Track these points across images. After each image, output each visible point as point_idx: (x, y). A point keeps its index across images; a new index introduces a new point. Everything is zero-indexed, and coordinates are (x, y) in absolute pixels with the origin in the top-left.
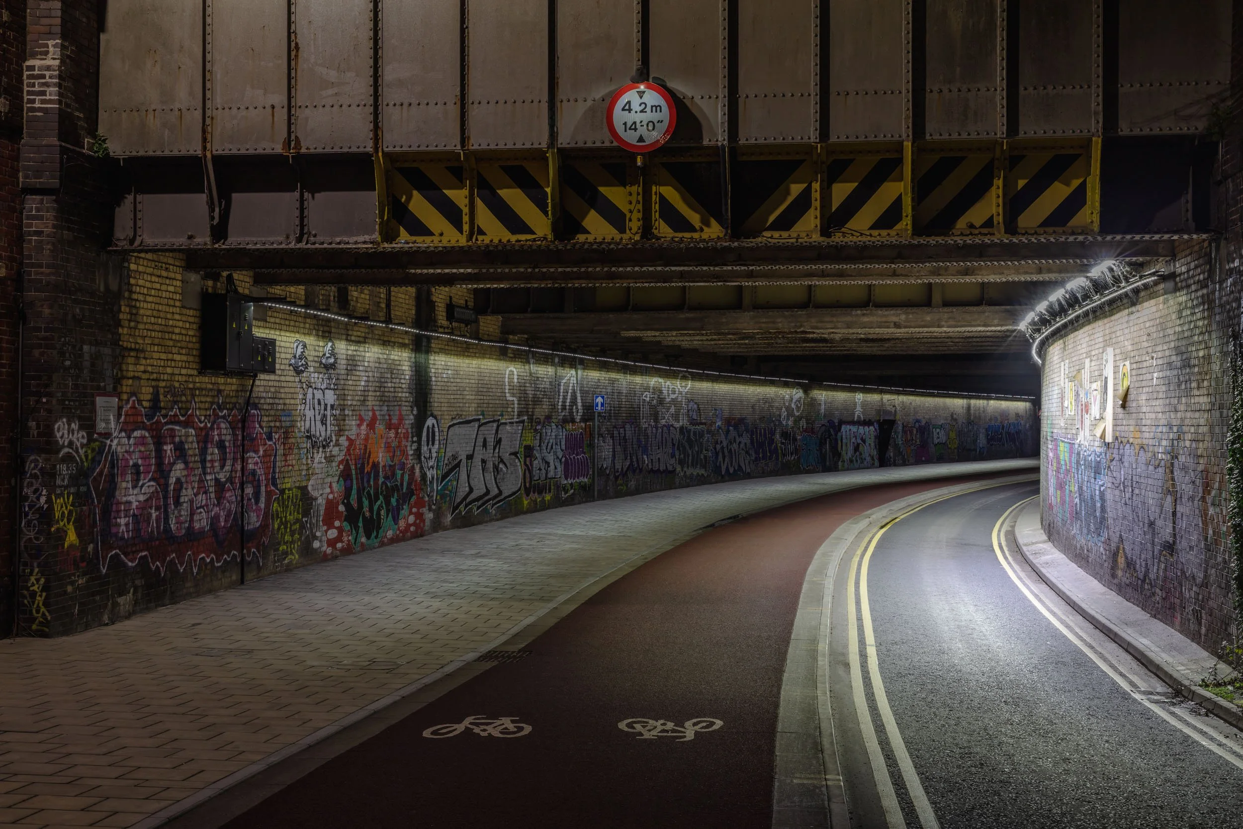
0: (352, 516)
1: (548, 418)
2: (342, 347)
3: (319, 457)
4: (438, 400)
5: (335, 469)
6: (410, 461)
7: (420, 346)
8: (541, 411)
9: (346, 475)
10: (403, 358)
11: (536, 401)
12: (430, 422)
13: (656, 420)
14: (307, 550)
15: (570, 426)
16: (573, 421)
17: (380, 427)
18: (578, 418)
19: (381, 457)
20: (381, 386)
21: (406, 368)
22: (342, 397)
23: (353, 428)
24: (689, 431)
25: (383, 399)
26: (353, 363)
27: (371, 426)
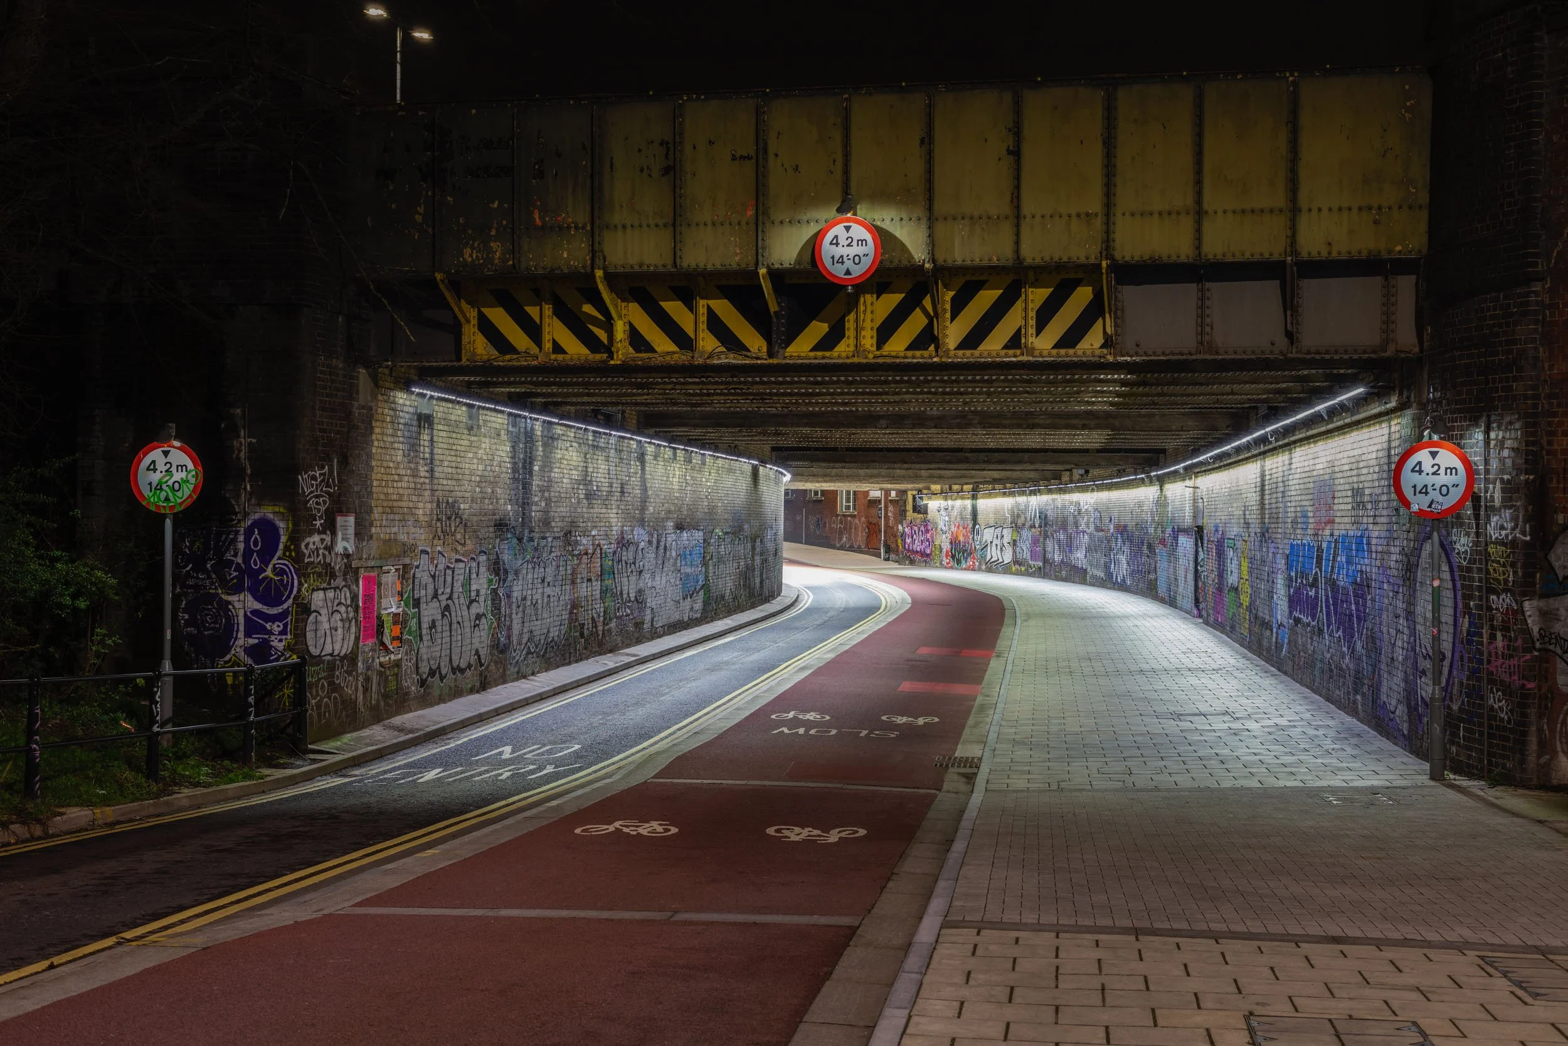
0: (953, 557)
1: (1024, 525)
2: (950, 502)
3: (944, 536)
4: (980, 518)
5: (948, 541)
6: (971, 541)
7: (974, 497)
8: (1020, 522)
9: (951, 543)
10: (968, 503)
11: (1018, 516)
12: (977, 526)
13: (1077, 527)
14: (941, 563)
15: (1033, 530)
16: (1035, 527)
17: (961, 528)
18: (1037, 525)
19: (961, 539)
20: (961, 512)
21: (969, 507)
22: (950, 518)
23: (953, 529)
24: (1094, 536)
25: (962, 518)
26: (953, 507)
27: (958, 527)
